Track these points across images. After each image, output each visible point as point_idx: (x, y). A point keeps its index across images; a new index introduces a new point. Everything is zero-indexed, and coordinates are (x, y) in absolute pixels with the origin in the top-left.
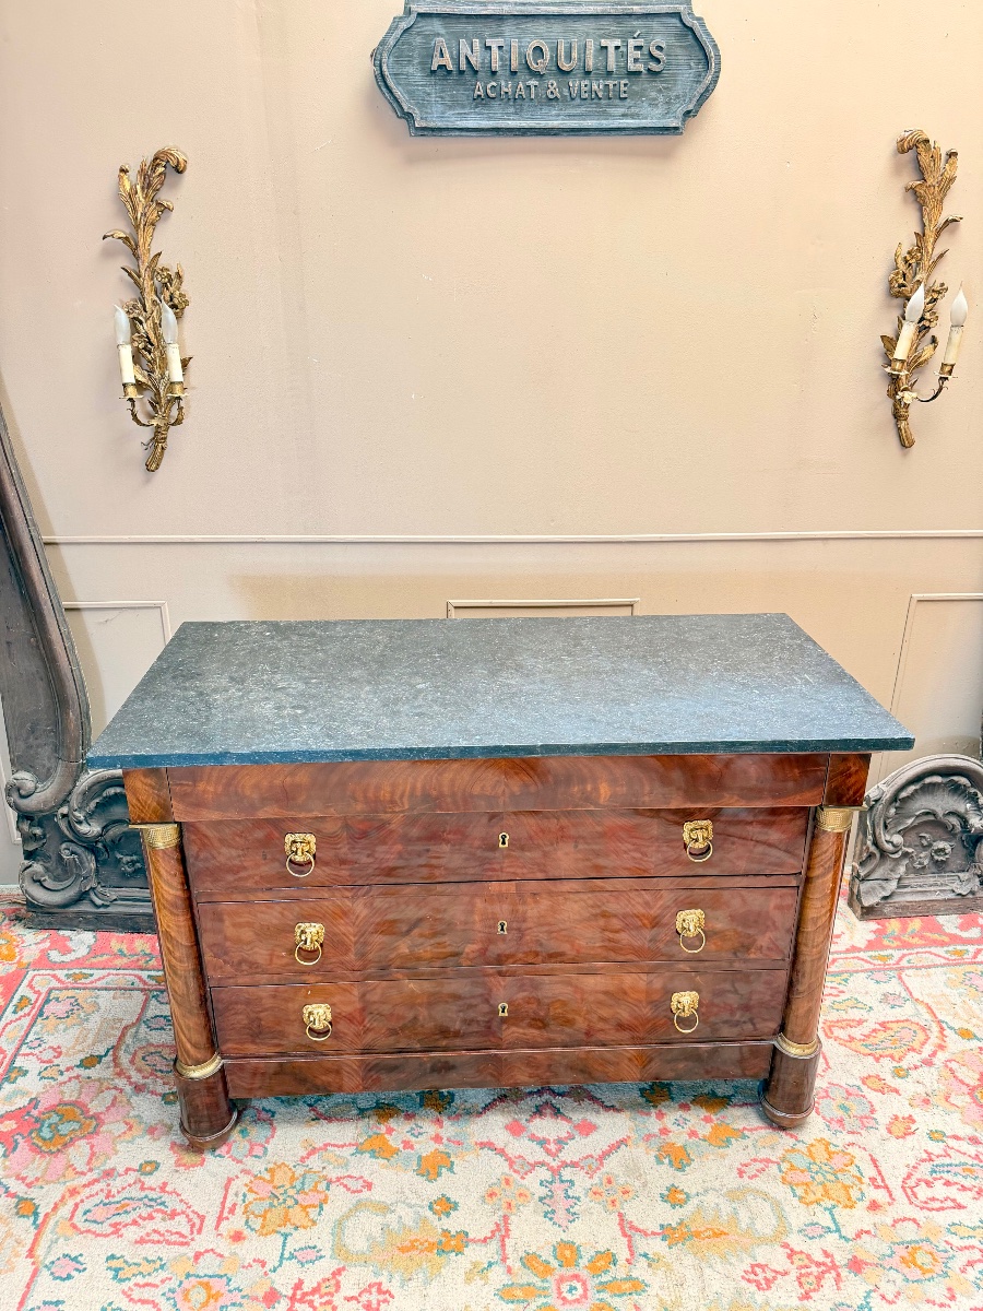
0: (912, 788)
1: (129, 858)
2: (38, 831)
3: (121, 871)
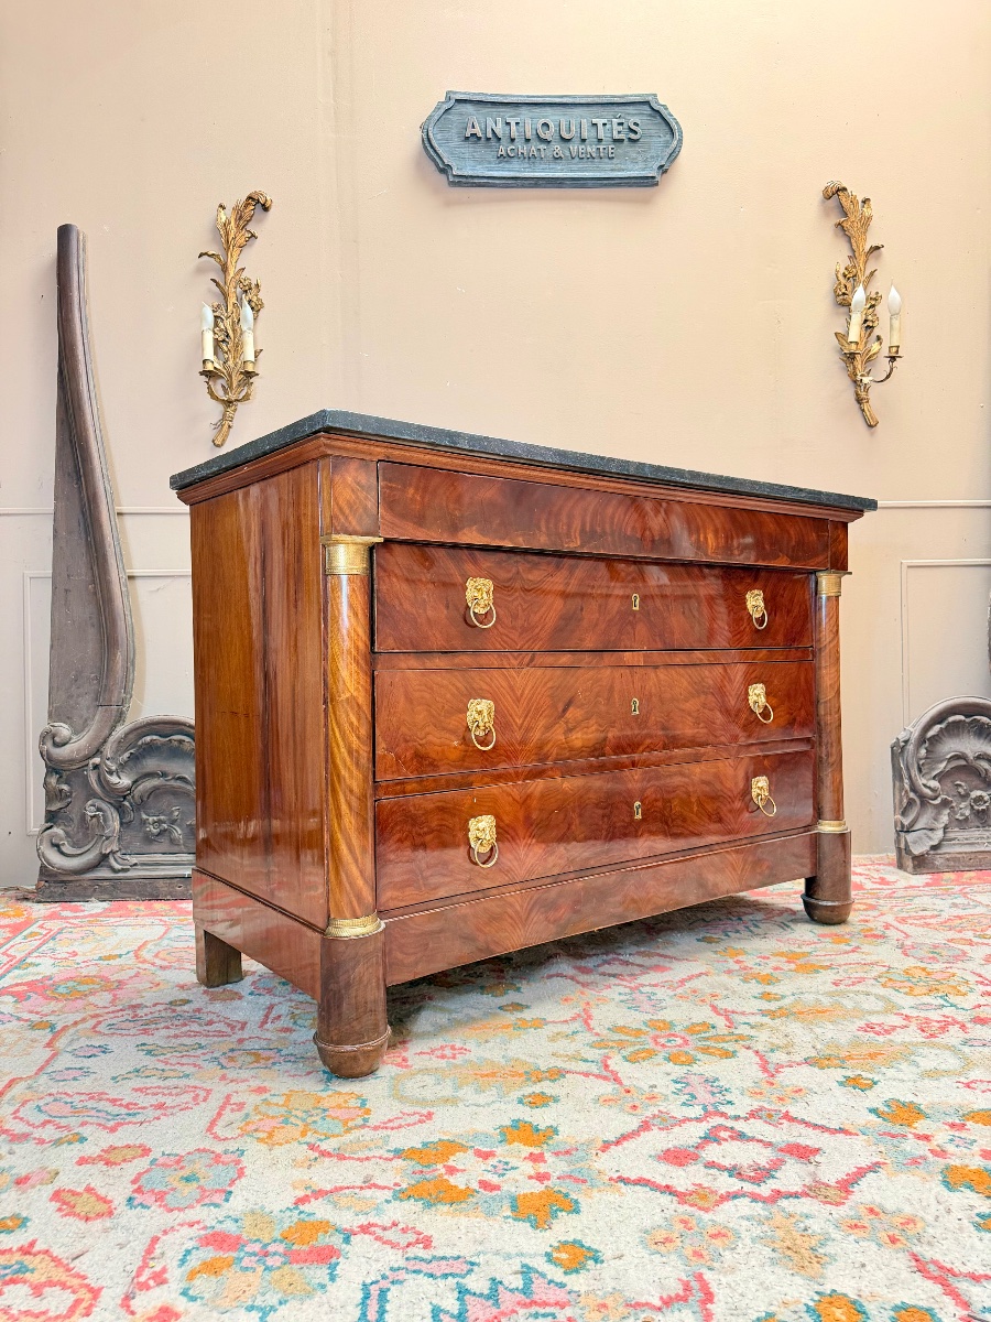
0: (937, 728)
1: (155, 818)
2: (65, 787)
3: (146, 833)
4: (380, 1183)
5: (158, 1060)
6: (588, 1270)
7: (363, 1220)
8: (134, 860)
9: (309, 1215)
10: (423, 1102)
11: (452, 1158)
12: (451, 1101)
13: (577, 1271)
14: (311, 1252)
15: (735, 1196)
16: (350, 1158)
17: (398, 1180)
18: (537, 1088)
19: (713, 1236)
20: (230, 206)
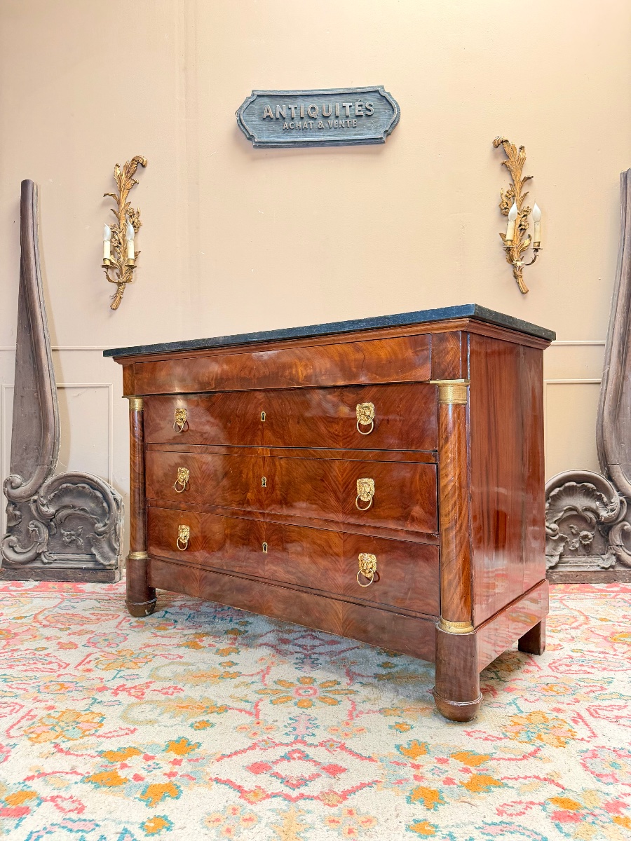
0: (557, 490)
1: (68, 533)
2: (18, 513)
3: (63, 541)
4: (79, 771)
5: (7, 685)
6: (160, 835)
7: (55, 793)
8: (55, 557)
9: (29, 787)
10: (136, 722)
11: (129, 759)
12: (151, 722)
13: (153, 835)
14: (15, 810)
15: (274, 795)
16: (72, 754)
17: (89, 771)
18: (206, 718)
19: (245, 820)
20: (122, 164)
